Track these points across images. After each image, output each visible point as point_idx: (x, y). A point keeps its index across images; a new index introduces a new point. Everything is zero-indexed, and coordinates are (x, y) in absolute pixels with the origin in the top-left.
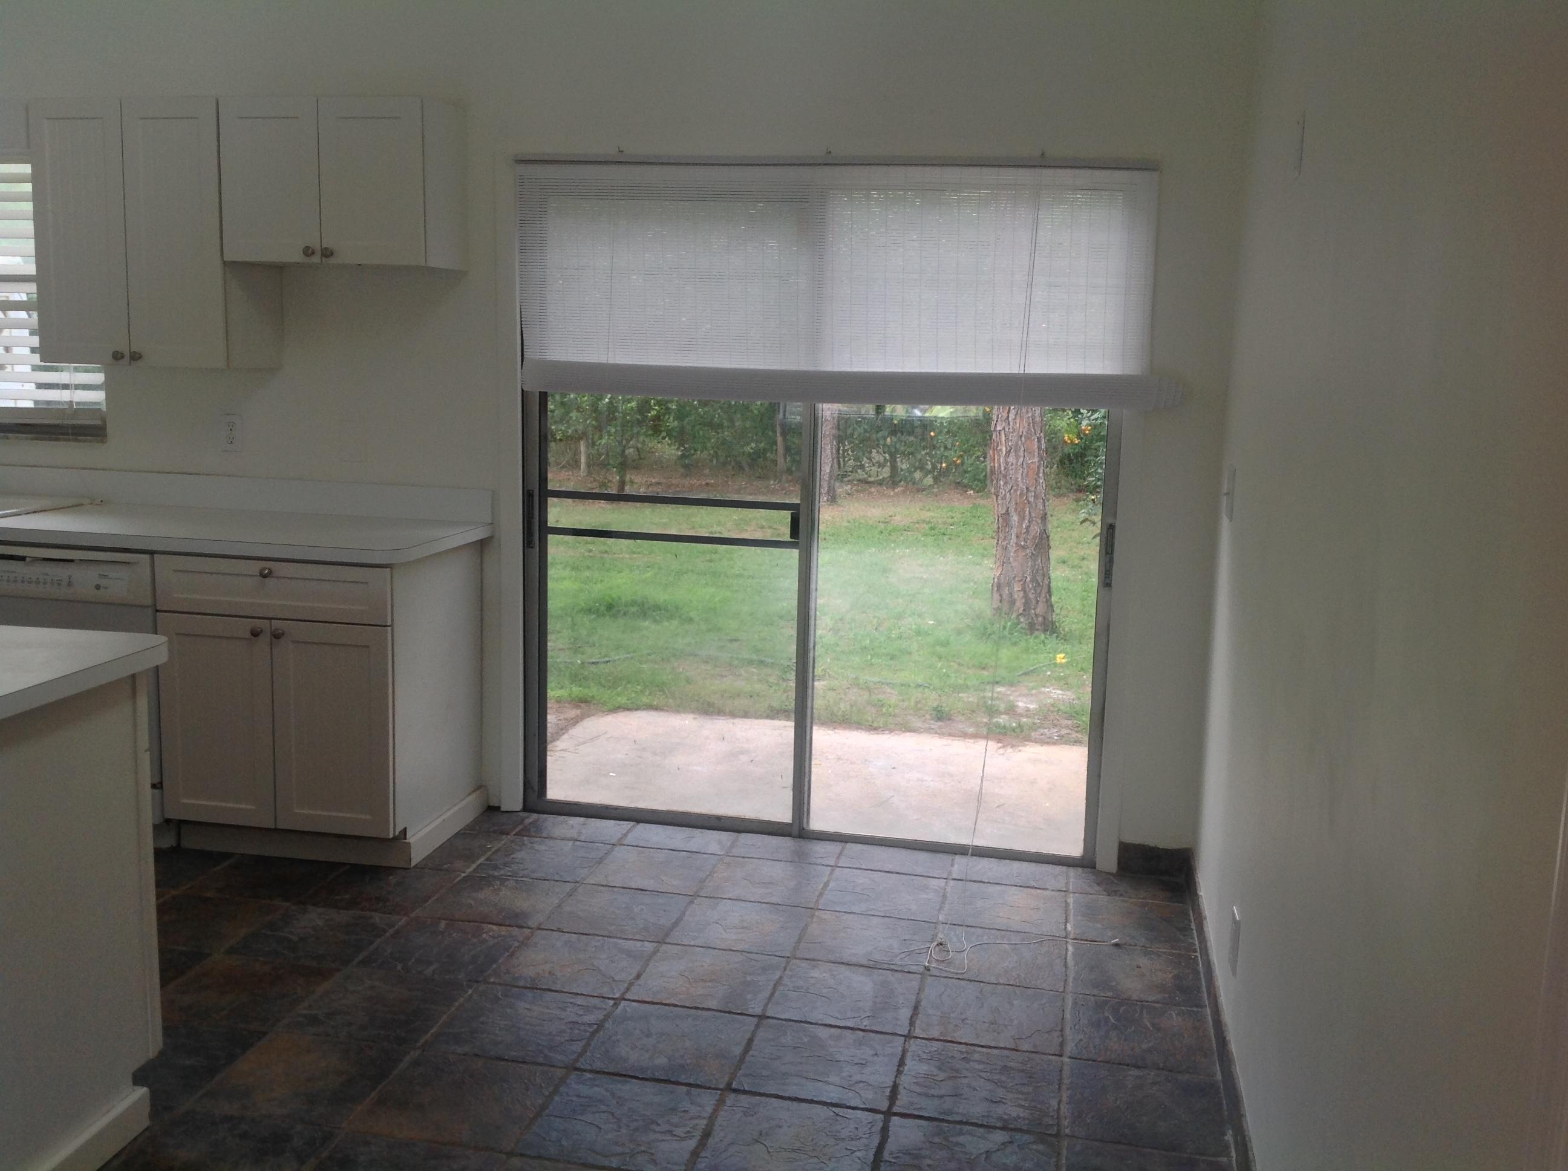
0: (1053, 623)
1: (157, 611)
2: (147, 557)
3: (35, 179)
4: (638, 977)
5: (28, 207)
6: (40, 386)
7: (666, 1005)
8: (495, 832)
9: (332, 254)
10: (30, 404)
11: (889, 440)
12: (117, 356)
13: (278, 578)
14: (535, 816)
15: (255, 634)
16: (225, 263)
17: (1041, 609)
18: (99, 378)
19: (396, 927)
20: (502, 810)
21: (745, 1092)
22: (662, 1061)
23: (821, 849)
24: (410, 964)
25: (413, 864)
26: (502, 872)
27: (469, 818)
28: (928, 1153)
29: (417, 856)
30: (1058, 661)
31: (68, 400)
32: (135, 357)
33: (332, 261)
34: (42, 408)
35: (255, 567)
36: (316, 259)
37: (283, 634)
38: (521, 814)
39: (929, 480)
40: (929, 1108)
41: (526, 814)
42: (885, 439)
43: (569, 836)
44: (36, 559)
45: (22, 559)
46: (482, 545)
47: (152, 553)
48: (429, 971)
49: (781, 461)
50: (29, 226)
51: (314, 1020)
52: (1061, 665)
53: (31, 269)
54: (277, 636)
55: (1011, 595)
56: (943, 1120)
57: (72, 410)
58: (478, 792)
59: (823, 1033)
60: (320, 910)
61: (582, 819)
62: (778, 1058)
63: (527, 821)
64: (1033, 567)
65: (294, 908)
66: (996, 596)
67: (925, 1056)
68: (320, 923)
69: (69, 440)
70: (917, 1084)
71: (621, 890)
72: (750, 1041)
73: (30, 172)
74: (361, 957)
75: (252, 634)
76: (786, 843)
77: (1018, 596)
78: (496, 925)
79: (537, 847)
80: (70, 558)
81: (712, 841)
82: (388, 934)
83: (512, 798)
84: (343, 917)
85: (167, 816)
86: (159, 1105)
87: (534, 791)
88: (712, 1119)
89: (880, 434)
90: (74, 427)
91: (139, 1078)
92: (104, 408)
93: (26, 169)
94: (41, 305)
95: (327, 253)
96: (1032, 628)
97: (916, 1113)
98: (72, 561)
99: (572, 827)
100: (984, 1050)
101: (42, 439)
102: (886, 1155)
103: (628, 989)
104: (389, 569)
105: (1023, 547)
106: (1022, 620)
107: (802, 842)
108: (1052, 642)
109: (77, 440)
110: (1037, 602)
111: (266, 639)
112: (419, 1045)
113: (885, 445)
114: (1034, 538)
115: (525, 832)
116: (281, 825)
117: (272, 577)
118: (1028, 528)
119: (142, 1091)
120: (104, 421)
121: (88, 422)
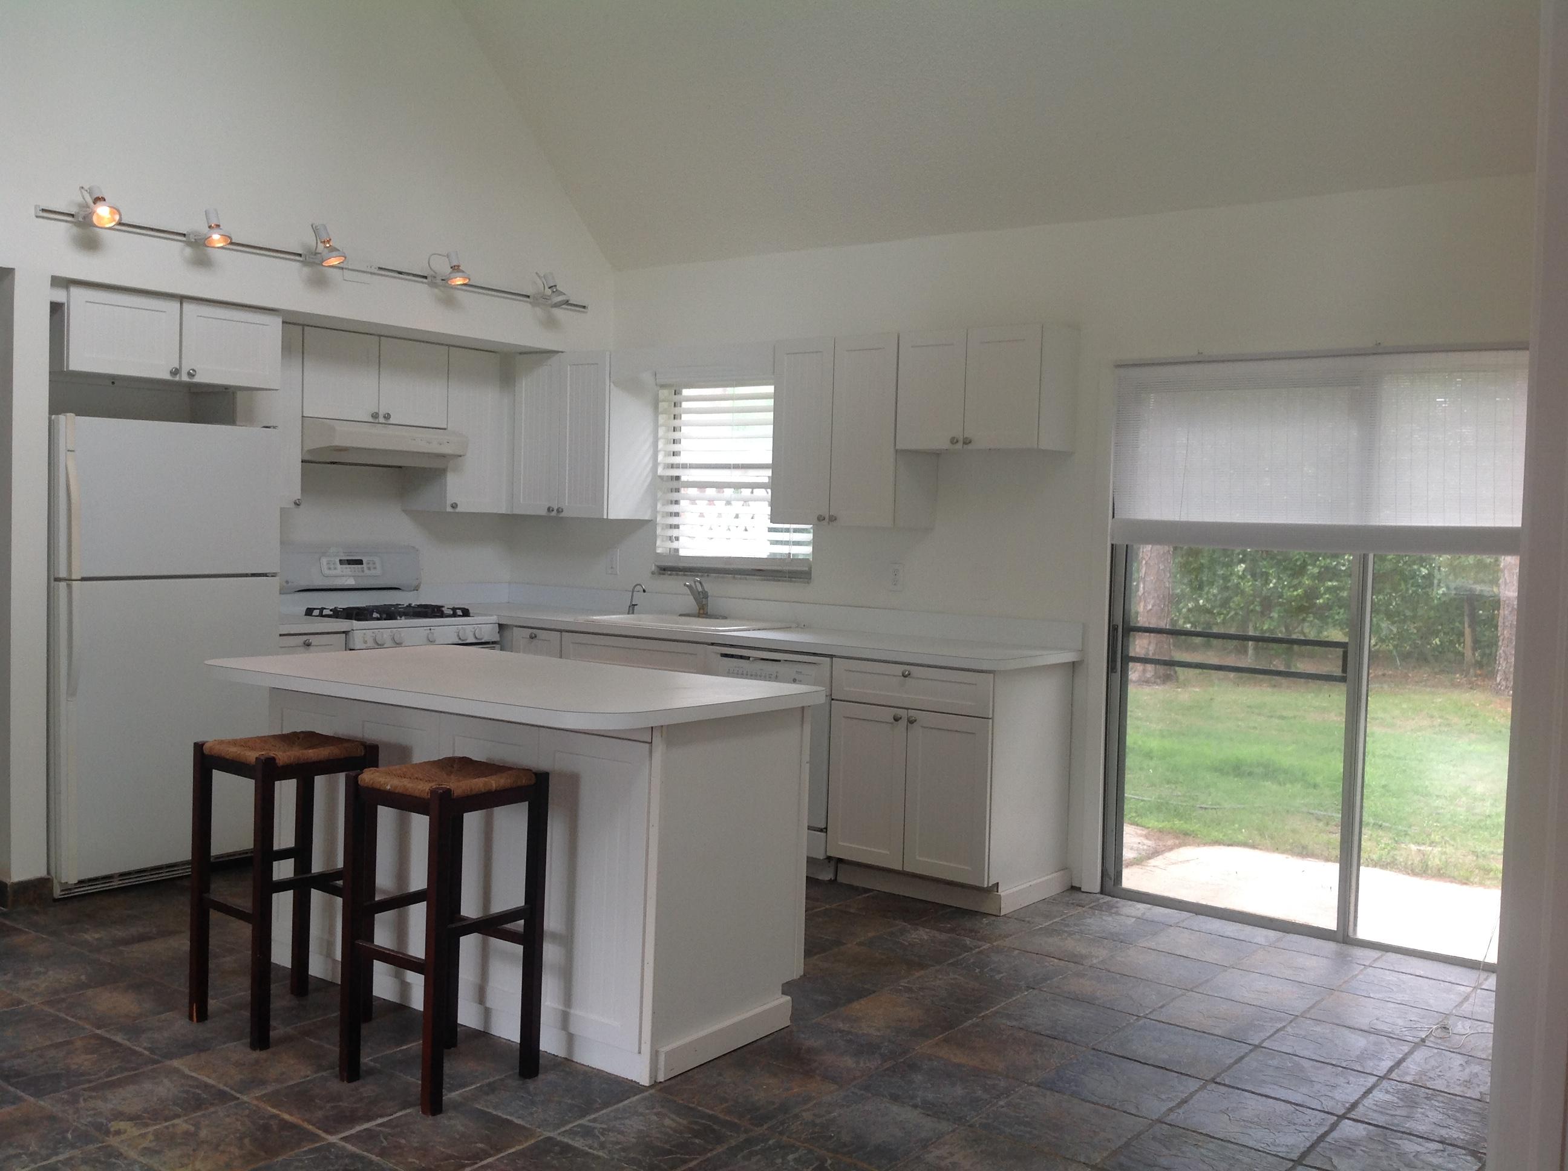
1: (833, 699)
2: (828, 659)
3: (776, 396)
4: (1162, 1007)
5: (770, 416)
6: (772, 542)
7: (1178, 1026)
8: (1073, 904)
9: (970, 442)
12: (821, 519)
13: (914, 678)
14: (1109, 898)
15: (897, 719)
16: (896, 451)
18: (809, 537)
19: (981, 948)
20: (1083, 890)
21: (1224, 1085)
22: (1165, 1057)
23: (1359, 952)
24: (986, 970)
25: (1003, 914)
26: (1071, 929)
27: (1054, 890)
28: (1365, 1143)
31: (788, 552)
32: (833, 519)
33: (970, 447)
34: (772, 559)
35: (899, 669)
36: (959, 446)
37: (915, 721)
38: (1098, 895)
40: (1381, 1120)
41: (1102, 896)
43: (1133, 914)
44: (756, 659)
45: (748, 658)
46: (1074, 666)
47: (831, 656)
48: (998, 977)
49: (1468, 653)
50: (769, 429)
51: (909, 990)
53: (769, 459)
54: (911, 721)
56: (1387, 1128)
57: (789, 559)
58: (1062, 872)
59: (1306, 1064)
60: (928, 930)
61: (1149, 906)
62: (1261, 1071)
63: (1101, 901)
65: (909, 926)
67: (1391, 1090)
68: (926, 937)
69: (785, 581)
70: (1375, 1105)
71: (1167, 954)
72: (1242, 1058)
73: (773, 391)
74: (951, 961)
75: (894, 719)
76: (1331, 946)
78: (1057, 959)
79: (1104, 918)
80: (778, 659)
81: (1261, 935)
82: (974, 952)
83: (1092, 882)
84: (944, 937)
85: (829, 854)
86: (799, 1012)
87: (1111, 879)
88: (1192, 1095)
90: (790, 572)
92: (810, 559)
93: (770, 389)
94: (774, 485)
95: (967, 442)
97: (1366, 1120)
98: (779, 661)
99: (1139, 909)
100: (1449, 1096)
101: (768, 580)
102: (1329, 1139)
103: (1151, 1012)
104: (992, 675)
107: (1345, 947)
109: (791, 581)
111: (903, 723)
112: (981, 1015)
115: (1100, 908)
116: (908, 869)
117: (911, 678)
119: (789, 999)
120: (810, 568)
121: (799, 569)
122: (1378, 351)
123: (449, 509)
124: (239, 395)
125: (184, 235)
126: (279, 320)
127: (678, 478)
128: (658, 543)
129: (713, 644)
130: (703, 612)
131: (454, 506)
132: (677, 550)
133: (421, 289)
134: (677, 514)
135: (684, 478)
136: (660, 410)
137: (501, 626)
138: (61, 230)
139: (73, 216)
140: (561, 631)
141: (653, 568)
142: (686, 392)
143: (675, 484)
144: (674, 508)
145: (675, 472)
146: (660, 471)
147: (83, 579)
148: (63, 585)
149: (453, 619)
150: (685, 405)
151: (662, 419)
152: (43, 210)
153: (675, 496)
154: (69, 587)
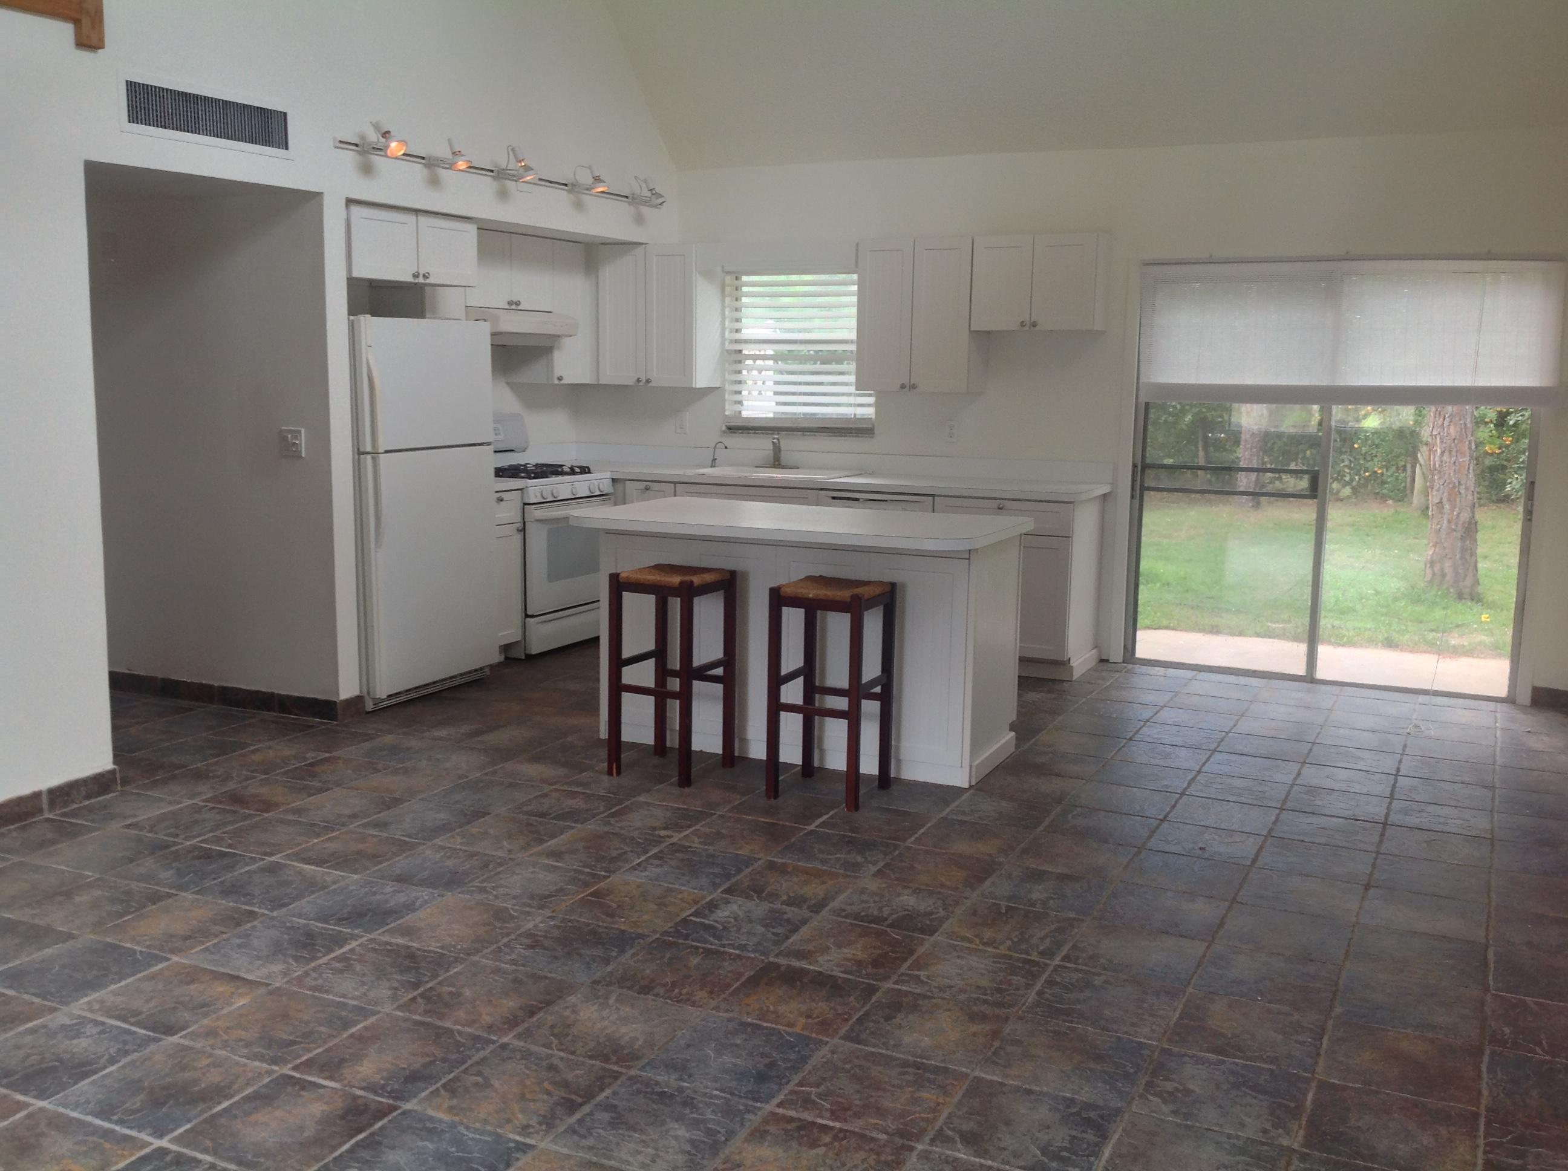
0: (1479, 594)
2: (931, 498)
3: (859, 283)
5: (855, 299)
6: (778, 404)
8: (1107, 670)
9: (1037, 325)
10: (771, 415)
11: (1308, 452)
12: (903, 386)
13: (1007, 510)
14: (1129, 664)
16: (969, 332)
17: (1469, 581)
18: (871, 400)
20: (1111, 661)
25: (1074, 679)
27: (1092, 663)
29: (1076, 675)
30: (1483, 619)
32: (913, 387)
33: (1036, 329)
35: (994, 503)
36: (1025, 328)
38: (1123, 664)
39: (1347, 491)
41: (1126, 664)
42: (1304, 452)
44: (866, 500)
46: (1105, 496)
47: (933, 496)
52: (1486, 622)
53: (853, 336)
55: (1442, 570)
57: (855, 419)
58: (1096, 649)
59: (1352, 750)
61: (1164, 669)
64: (1462, 547)
66: (1429, 571)
67: (1413, 760)
69: (851, 437)
70: (1410, 768)
71: (1206, 696)
72: (1311, 750)
73: (857, 279)
74: (1072, 709)
77: (1448, 570)
82: (1080, 703)
83: (1117, 655)
84: (1049, 695)
86: (1020, 740)
87: (1129, 652)
89: (1301, 447)
90: (855, 429)
91: (1011, 730)
92: (873, 417)
94: (858, 358)
95: (1035, 325)
96: (1460, 597)
97: (1411, 776)
98: (886, 501)
99: (1159, 671)
101: (834, 436)
102: (1398, 786)
104: (1072, 505)
105: (1455, 530)
106: (1452, 590)
108: (1477, 608)
109: (856, 437)
110: (1466, 576)
113: (1304, 458)
114: (1464, 523)
115: (1130, 672)
117: (1004, 509)
118: (1458, 515)
119: (1013, 733)
120: (874, 426)
121: (864, 426)
122: (1348, 258)
123: (556, 382)
124: (427, 289)
125: (423, 158)
126: (475, 227)
127: (740, 351)
128: (727, 407)
129: (822, 489)
130: (777, 462)
131: (560, 379)
132: (740, 412)
133: (562, 194)
134: (740, 382)
135: (745, 352)
136: (726, 293)
137: (614, 480)
138: (349, 157)
139: (357, 145)
140: (675, 483)
141: (724, 428)
142: (745, 278)
143: (738, 357)
144: (738, 377)
145: (738, 347)
146: (728, 346)
147: (387, 452)
148: (369, 457)
149: (572, 477)
150: (745, 289)
151: (727, 300)
152: (341, 142)
153: (738, 367)
154: (374, 459)
